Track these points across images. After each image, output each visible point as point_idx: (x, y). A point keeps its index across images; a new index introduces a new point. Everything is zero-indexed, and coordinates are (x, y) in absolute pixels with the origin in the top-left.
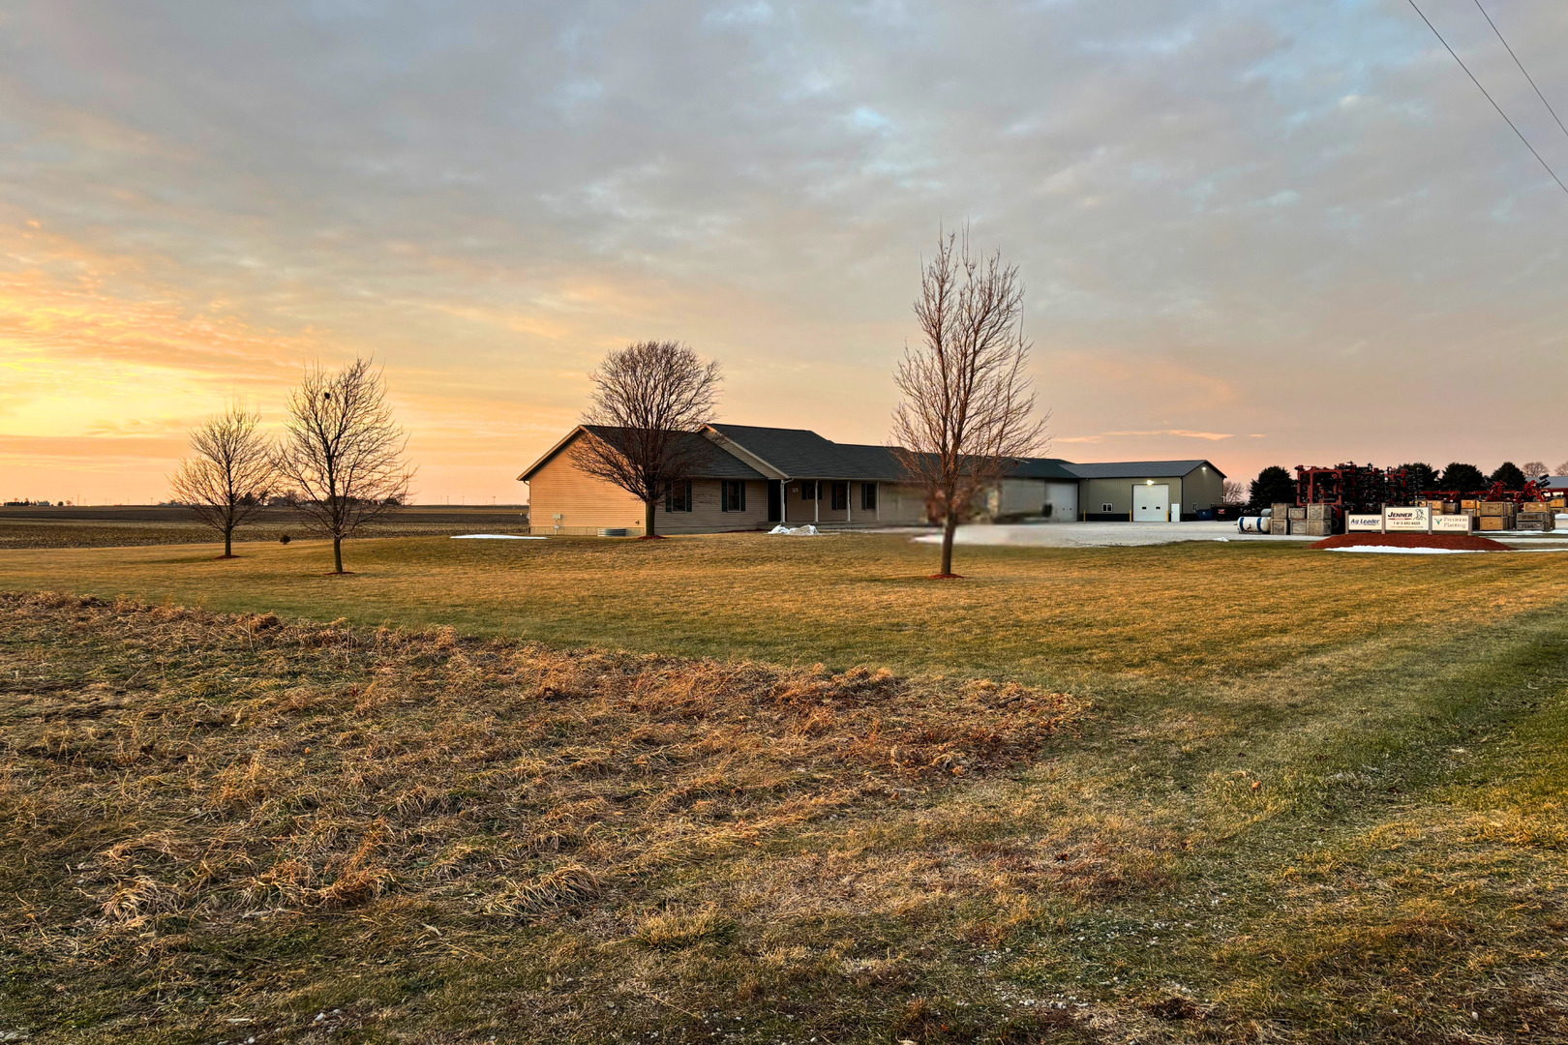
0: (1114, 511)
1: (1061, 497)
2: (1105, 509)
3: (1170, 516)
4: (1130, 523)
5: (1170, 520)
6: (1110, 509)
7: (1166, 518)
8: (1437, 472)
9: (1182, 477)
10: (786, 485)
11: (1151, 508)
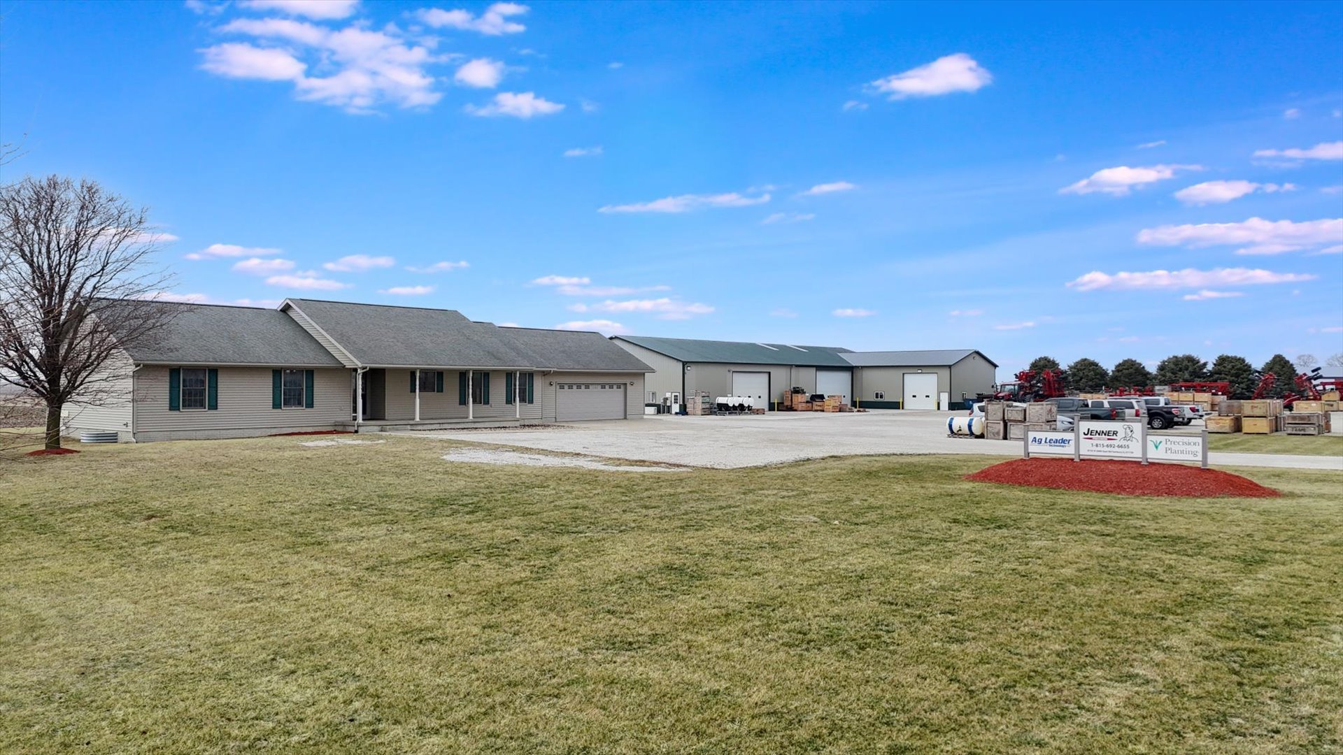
0: (886, 399)
1: (833, 385)
2: (877, 397)
3: (939, 404)
4: (900, 411)
5: (939, 409)
6: (881, 397)
7: (935, 407)
8: (1205, 364)
9: (950, 367)
10: (364, 375)
11: (921, 397)
